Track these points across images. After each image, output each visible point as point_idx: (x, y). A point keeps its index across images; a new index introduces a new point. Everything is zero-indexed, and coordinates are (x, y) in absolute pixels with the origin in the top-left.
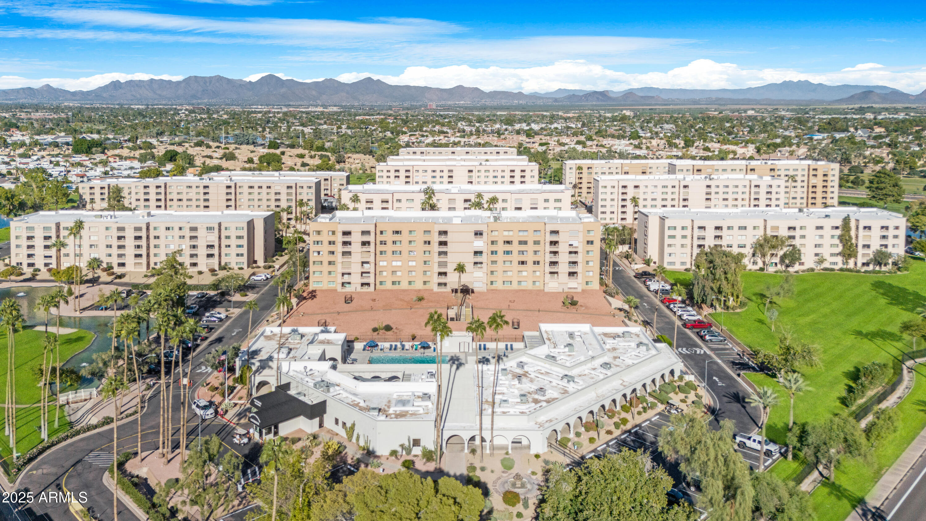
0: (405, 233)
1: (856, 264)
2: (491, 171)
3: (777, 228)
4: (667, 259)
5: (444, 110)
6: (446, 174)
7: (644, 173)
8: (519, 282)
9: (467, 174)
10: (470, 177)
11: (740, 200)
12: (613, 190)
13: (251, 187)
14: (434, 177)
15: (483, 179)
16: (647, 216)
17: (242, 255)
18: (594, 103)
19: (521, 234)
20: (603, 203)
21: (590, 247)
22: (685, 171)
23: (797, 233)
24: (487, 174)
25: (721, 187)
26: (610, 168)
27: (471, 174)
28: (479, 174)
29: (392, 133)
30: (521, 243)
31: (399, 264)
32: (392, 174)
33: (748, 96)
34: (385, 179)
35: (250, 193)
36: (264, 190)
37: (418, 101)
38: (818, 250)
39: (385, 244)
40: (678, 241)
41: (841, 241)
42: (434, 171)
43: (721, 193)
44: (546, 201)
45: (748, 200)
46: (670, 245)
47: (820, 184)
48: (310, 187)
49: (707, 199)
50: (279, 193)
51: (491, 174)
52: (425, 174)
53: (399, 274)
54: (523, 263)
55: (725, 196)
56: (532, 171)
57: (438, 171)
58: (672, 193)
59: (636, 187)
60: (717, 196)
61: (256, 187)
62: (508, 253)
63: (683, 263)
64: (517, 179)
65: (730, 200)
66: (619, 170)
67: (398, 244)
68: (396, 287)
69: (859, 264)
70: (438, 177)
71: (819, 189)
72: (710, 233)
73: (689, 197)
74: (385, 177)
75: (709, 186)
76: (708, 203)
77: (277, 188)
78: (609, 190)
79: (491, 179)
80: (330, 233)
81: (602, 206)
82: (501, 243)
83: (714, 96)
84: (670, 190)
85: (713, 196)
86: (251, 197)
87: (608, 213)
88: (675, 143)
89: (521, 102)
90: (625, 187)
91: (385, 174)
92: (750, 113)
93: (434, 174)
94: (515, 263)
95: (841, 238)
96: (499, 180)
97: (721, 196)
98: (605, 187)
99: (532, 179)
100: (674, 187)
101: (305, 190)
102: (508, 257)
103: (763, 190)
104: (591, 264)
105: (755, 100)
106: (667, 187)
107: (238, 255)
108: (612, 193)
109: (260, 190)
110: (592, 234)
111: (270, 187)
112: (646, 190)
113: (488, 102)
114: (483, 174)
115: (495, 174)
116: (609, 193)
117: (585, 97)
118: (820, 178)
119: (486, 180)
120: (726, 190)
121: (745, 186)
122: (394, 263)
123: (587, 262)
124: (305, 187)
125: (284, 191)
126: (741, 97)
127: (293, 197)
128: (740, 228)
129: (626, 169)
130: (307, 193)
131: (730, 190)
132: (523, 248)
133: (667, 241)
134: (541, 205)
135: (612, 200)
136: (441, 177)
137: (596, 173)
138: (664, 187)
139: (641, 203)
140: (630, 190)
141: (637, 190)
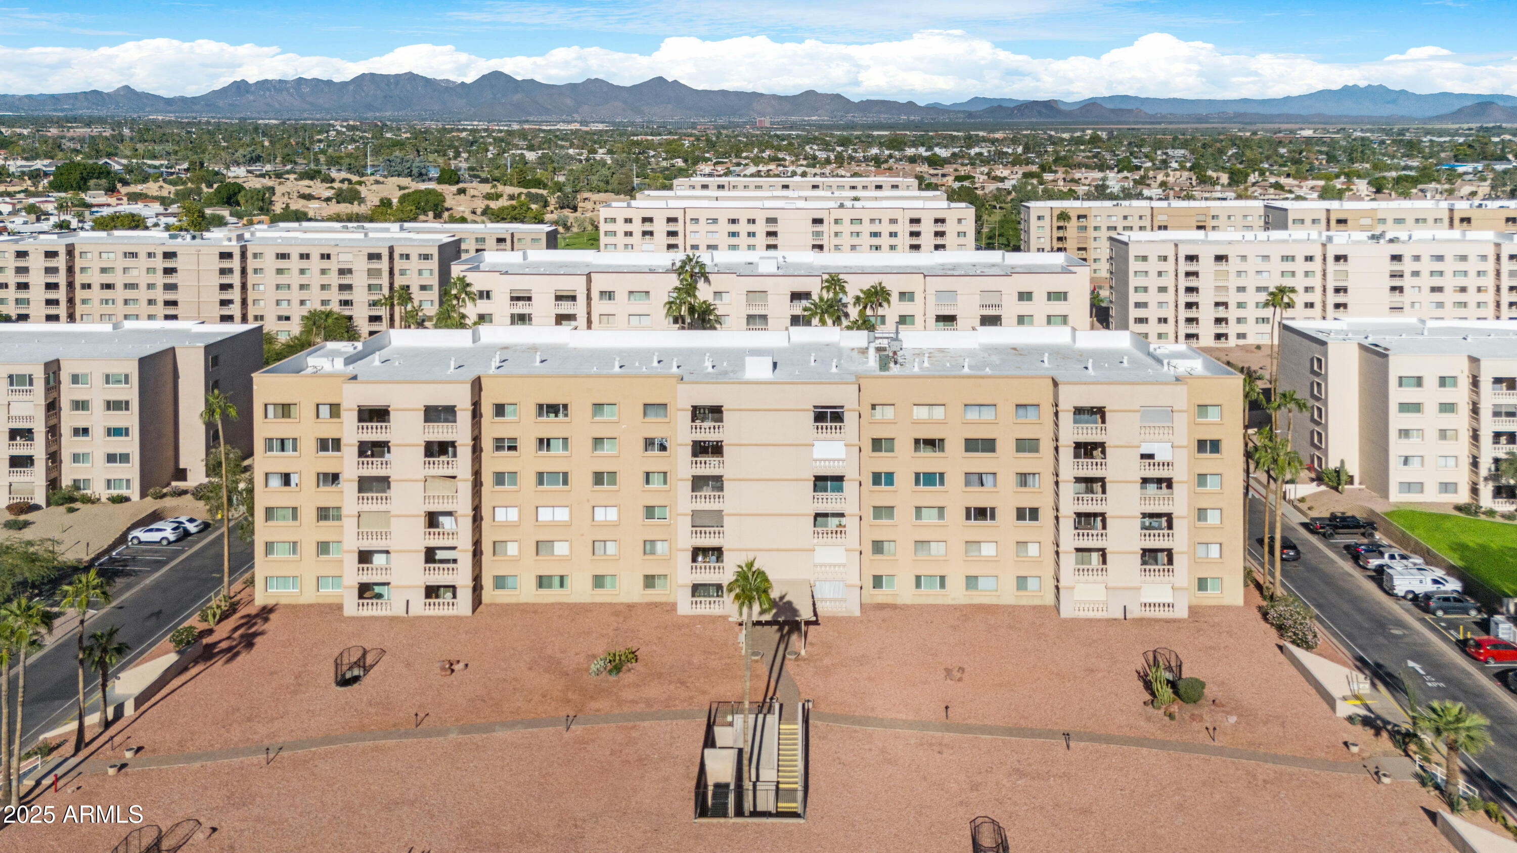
0: (580, 410)
2: (866, 221)
4: (1397, 474)
5: (784, 129)
6: (761, 228)
7: (1200, 228)
8: (971, 581)
9: (810, 228)
10: (818, 234)
11: (1472, 290)
12: (1162, 266)
13: (283, 256)
14: (734, 234)
15: (846, 240)
16: (1323, 343)
17: (125, 458)
18: (1034, 120)
19: (973, 415)
20: (1141, 297)
21: (1208, 463)
22: (1308, 222)
24: (856, 228)
25: (1426, 258)
26: (1125, 218)
27: (818, 228)
28: (837, 228)
29: (686, 161)
30: (972, 445)
31: (562, 515)
32: (637, 227)
33: (1285, 110)
34: (621, 239)
35: (280, 271)
36: (315, 263)
37: (741, 116)
39: (513, 448)
40: (1430, 420)
42: (734, 221)
43: (1426, 274)
44: (1025, 296)
45: (1490, 289)
48: (426, 257)
49: (1393, 289)
50: (350, 271)
51: (866, 228)
52: (713, 227)
53: (561, 549)
54: (981, 513)
55: (1437, 282)
56: (960, 221)
57: (743, 221)
58: (1307, 274)
59: (1219, 258)
61: (295, 257)
62: (929, 479)
63: (1448, 488)
64: (927, 239)
65: (1448, 290)
66: (1147, 222)
67: (557, 449)
68: (551, 595)
70: (743, 235)
73: (1350, 285)
74: (620, 234)
75: (1397, 258)
76: (1397, 297)
77: (342, 257)
78: (1153, 265)
79: (868, 241)
80: (325, 411)
81: (1137, 305)
82: (904, 446)
83: (1231, 110)
84: (1300, 266)
85: (1407, 282)
86: (282, 280)
87: (1153, 321)
88: (1211, 178)
89: (912, 118)
90: (1191, 258)
91: (620, 227)
92: (1308, 133)
93: (734, 228)
94: (956, 514)
96: (885, 241)
97: (1427, 281)
98: (1145, 258)
99: (962, 240)
100: (1310, 259)
101: (414, 264)
102: (929, 496)
104: (1213, 518)
105: (1301, 116)
106: (1293, 258)
107: (111, 458)
108: (1160, 274)
109: (304, 264)
110: (1213, 416)
111: (328, 257)
112: (1242, 267)
113: (858, 118)
114: (846, 228)
115: (876, 228)
116: (1153, 274)
117: (1019, 110)
119: (855, 241)
120: (1438, 266)
121: (1483, 258)
122: (545, 515)
123: (1202, 513)
124: (414, 257)
125: (361, 265)
126: (1274, 111)
127: (385, 281)
129: (1161, 219)
130: (420, 272)
131: (1448, 266)
132: (980, 462)
133: (1397, 421)
134: (1010, 309)
135: (1163, 289)
136: (751, 234)
137: (1096, 228)
138: (1285, 258)
139: (1233, 298)
140: (1206, 266)
141: (1223, 266)
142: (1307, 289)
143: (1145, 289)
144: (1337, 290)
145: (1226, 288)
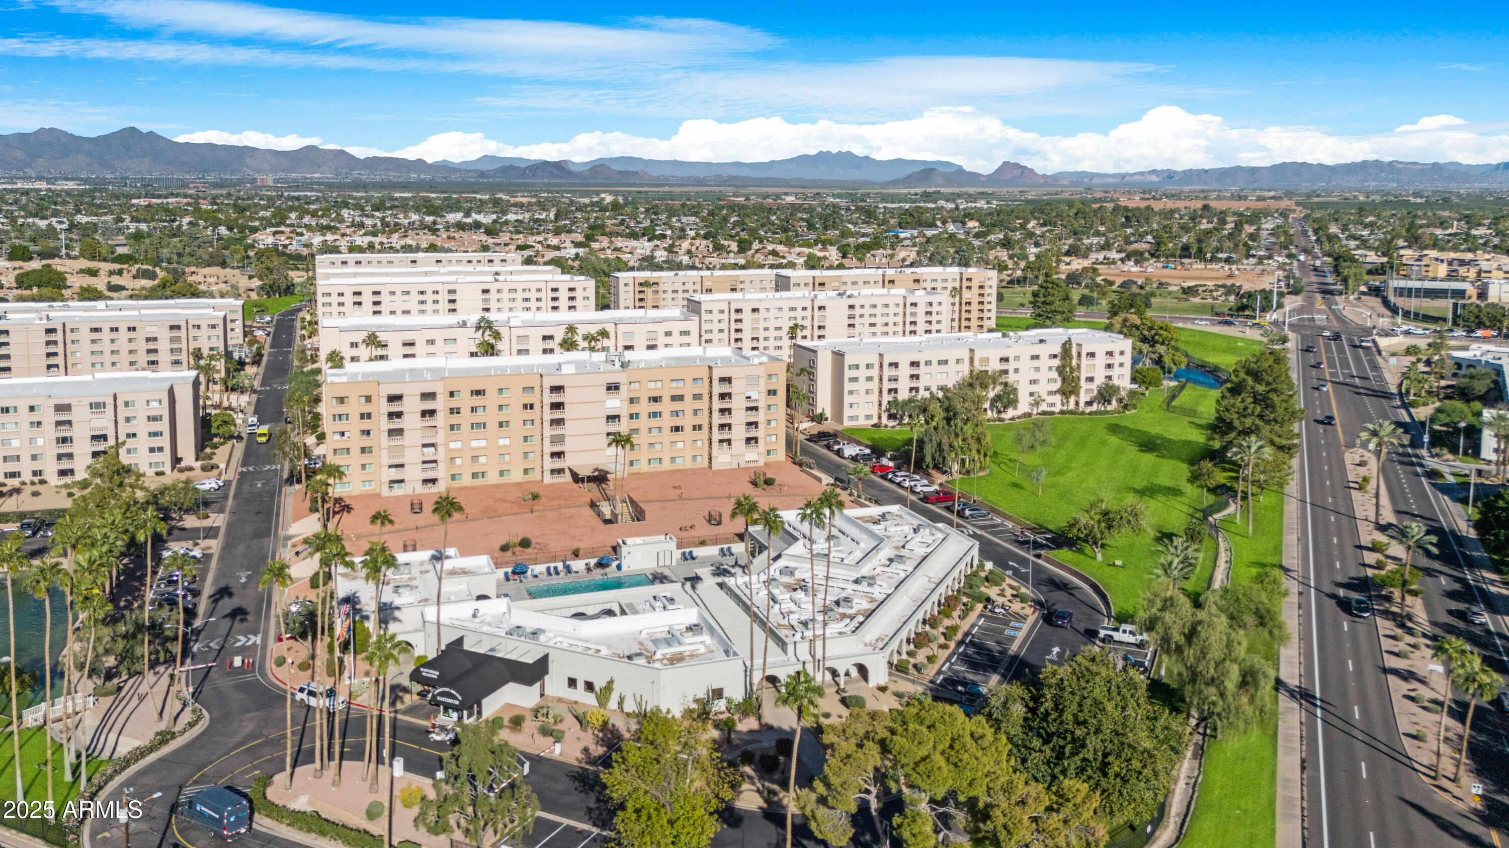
0: (492, 393)
1: (1077, 404)
2: (520, 291)
3: (986, 360)
4: (847, 412)
6: (444, 297)
7: (733, 290)
8: (673, 459)
9: (481, 296)
10: (486, 300)
11: (891, 324)
12: (721, 316)
13: (96, 330)
14: (422, 302)
15: (506, 304)
16: (815, 352)
17: (161, 449)
18: (546, 181)
19: (672, 384)
20: (708, 337)
21: (772, 400)
22: (802, 284)
23: (1011, 366)
24: (513, 295)
25: (867, 306)
27: (486, 296)
28: (499, 296)
29: (230, 229)
30: (673, 398)
31: (483, 443)
32: (349, 299)
33: (772, 174)
34: (335, 309)
35: (93, 341)
36: (124, 334)
38: (1033, 388)
39: (458, 413)
40: (862, 385)
41: (1060, 374)
42: (422, 293)
43: (867, 316)
44: (668, 334)
45: (901, 324)
46: (851, 392)
47: (975, 300)
48: (213, 327)
49: (850, 325)
50: (155, 339)
51: (520, 295)
52: (406, 297)
53: (482, 460)
54: (677, 429)
55: (873, 320)
56: (585, 289)
57: (429, 293)
58: (803, 318)
59: (755, 310)
60: (862, 320)
61: (106, 330)
62: (655, 415)
63: (868, 417)
64: (564, 303)
65: (879, 325)
66: (698, 287)
67: (480, 411)
68: (479, 482)
69: (1082, 404)
70: (430, 302)
71: (975, 307)
72: (904, 371)
73: (826, 324)
74: (335, 305)
75: (851, 307)
76: (851, 330)
77: (148, 329)
78: (716, 316)
79: (520, 304)
80: (363, 400)
81: (706, 341)
82: (644, 400)
83: (725, 173)
84: (799, 313)
85: (857, 321)
86: (96, 347)
88: (723, 246)
89: (423, 176)
90: (738, 311)
91: (335, 299)
92: (790, 199)
93: (422, 297)
94: (666, 430)
95: (1060, 370)
96: (533, 304)
97: (867, 320)
98: (711, 312)
99: (586, 303)
100: (804, 309)
101: (205, 332)
102: (655, 422)
103: (922, 309)
104: (773, 424)
105: (783, 180)
106: (795, 309)
107: (152, 450)
108: (719, 321)
109: (114, 335)
110: (773, 379)
111: (134, 329)
112: (767, 315)
113: (366, 176)
114: (505, 295)
115: (526, 295)
116: (715, 321)
117: (531, 170)
118: (976, 291)
119: (512, 305)
120: (873, 311)
121: (898, 305)
122: (474, 444)
123: (769, 422)
124: (204, 327)
125: (164, 335)
126: (762, 175)
127: (184, 346)
128: (940, 362)
129: (708, 284)
130: (209, 337)
131: (879, 311)
132: (677, 406)
133: (848, 386)
134: (662, 340)
135: (721, 331)
136: (436, 302)
137: (664, 292)
138: (791, 309)
139: (762, 334)
140: (747, 316)
141: (756, 315)
142: (803, 327)
143: (711, 331)
144: (820, 328)
145: (758, 329)
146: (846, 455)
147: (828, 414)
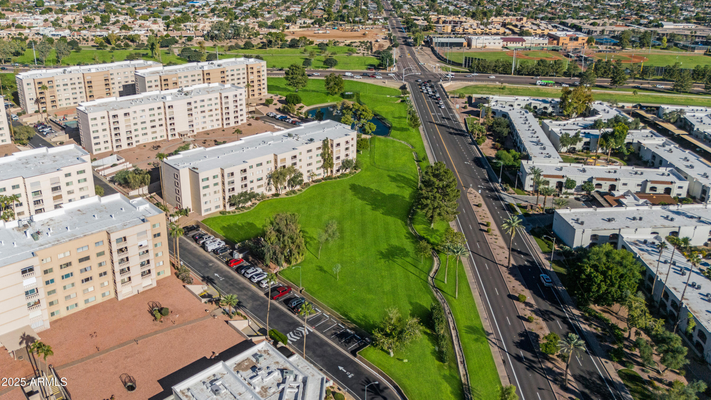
3: (284, 160)
4: (204, 207)
7: (107, 82)
8: (86, 300)
11: (214, 110)
12: (103, 121)
16: (178, 170)
19: (80, 251)
20: (96, 135)
21: (158, 240)
22: (153, 81)
23: (297, 160)
25: (198, 102)
26: (71, 79)
30: (81, 260)
38: (310, 168)
40: (212, 189)
41: (322, 157)
43: (199, 107)
44: (68, 175)
45: (220, 109)
46: (205, 195)
49: (189, 115)
54: (87, 280)
55: (203, 109)
58: (159, 114)
59: (126, 114)
60: (196, 110)
62: (67, 276)
63: (217, 207)
65: (206, 111)
66: (82, 80)
69: (334, 172)
71: (256, 84)
72: (238, 177)
73: (174, 116)
75: (189, 104)
76: (190, 117)
78: (99, 121)
81: (95, 138)
82: (56, 269)
84: (156, 112)
85: (193, 112)
87: (102, 143)
90: (114, 116)
94: (78, 283)
95: (323, 155)
97: (199, 109)
98: (95, 119)
100: (159, 108)
102: (68, 281)
103: (231, 100)
104: (160, 254)
106: (153, 109)
108: (102, 124)
110: (157, 226)
112: (135, 116)
116: (99, 124)
118: (256, 74)
120: (202, 104)
121: (217, 98)
123: (157, 255)
128: (258, 165)
129: (88, 78)
131: (206, 103)
132: (85, 264)
133: (202, 192)
134: (63, 182)
135: (104, 130)
137: (57, 86)
138: (150, 110)
139: (133, 128)
140: (121, 118)
141: (127, 117)
142: (159, 120)
143: (97, 131)
144: (170, 119)
145: (130, 126)
146: (210, 250)
147: (190, 207)
